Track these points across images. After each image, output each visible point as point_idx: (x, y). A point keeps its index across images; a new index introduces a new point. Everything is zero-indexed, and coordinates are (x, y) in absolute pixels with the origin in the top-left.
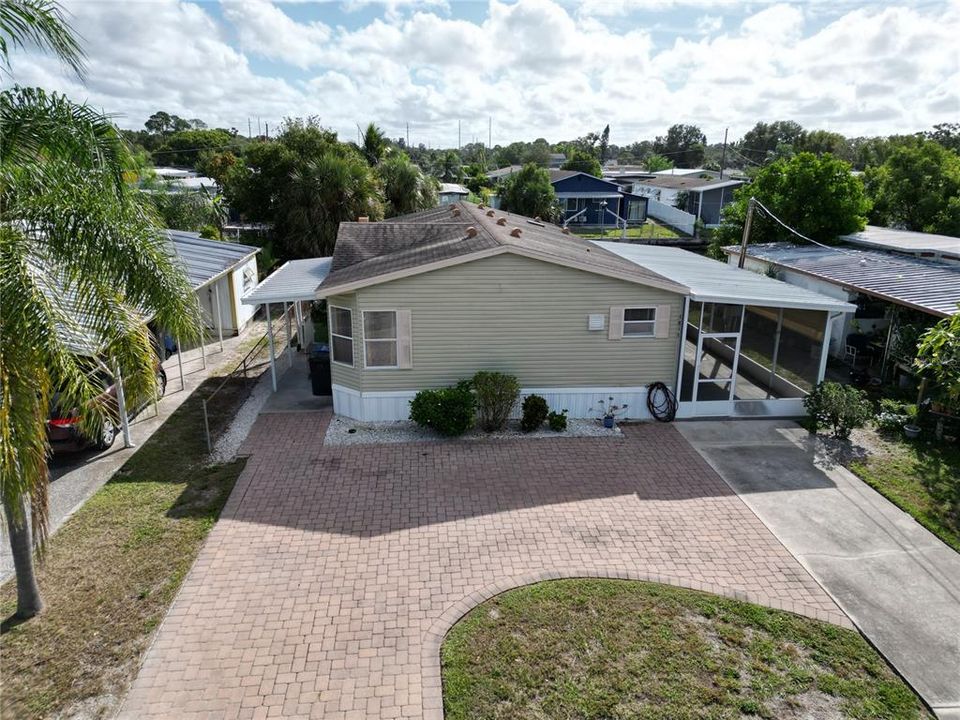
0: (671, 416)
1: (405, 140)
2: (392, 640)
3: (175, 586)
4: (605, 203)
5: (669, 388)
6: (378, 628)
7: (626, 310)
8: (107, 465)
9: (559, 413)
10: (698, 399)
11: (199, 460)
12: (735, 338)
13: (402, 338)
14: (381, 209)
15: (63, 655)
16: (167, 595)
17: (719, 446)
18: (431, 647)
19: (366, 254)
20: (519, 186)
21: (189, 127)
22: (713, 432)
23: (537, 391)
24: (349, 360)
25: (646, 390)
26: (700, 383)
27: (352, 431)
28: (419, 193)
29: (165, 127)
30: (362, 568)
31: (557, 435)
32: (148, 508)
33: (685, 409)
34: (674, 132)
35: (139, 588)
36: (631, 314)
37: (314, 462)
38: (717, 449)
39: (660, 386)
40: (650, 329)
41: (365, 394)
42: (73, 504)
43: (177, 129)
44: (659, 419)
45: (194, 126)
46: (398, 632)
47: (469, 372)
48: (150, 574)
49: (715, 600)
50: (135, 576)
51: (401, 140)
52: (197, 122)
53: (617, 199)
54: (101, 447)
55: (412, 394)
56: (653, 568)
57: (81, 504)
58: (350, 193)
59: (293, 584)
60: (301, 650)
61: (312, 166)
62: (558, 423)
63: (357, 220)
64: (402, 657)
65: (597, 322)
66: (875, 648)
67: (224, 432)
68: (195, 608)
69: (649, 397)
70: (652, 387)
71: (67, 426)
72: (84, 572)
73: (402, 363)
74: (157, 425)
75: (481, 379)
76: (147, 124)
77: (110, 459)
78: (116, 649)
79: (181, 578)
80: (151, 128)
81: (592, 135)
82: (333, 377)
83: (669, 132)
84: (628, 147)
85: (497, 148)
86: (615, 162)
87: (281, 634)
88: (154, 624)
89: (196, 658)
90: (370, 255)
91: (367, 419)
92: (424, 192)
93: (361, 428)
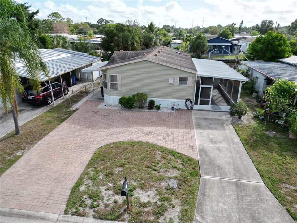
0: (192, 109)
1: (175, 26)
2: (86, 148)
3: (49, 133)
4: (224, 47)
5: (192, 101)
6: (85, 145)
7: (179, 78)
8: (47, 108)
9: (158, 105)
10: (200, 104)
11: (67, 109)
12: (211, 87)
13: (119, 82)
14: (139, 48)
15: (21, 142)
16: (46, 134)
17: (200, 117)
18: (94, 150)
19: (118, 60)
20: (195, 41)
21: (109, 22)
22: (201, 114)
23: (153, 99)
24: (106, 88)
25: (185, 101)
26: (200, 100)
27: (105, 106)
28: (153, 43)
29: (102, 22)
30: (89, 134)
31: (157, 111)
32: (51, 117)
33: (196, 107)
34: (264, 23)
35: (41, 132)
36: (180, 79)
37: (92, 112)
38: (199, 118)
39: (189, 100)
40: (186, 83)
41: (110, 97)
42: (37, 115)
43: (106, 23)
44: (189, 109)
45: (110, 22)
46: (89, 147)
47: (135, 93)
48: (45, 130)
49: (167, 149)
50: (42, 130)
51: (173, 26)
52: (111, 21)
53: (229, 46)
54: (47, 104)
55: (120, 97)
56: (156, 141)
57: (39, 115)
58: (130, 43)
59: (72, 135)
60: (67, 147)
61: (120, 35)
62: (158, 108)
63: (120, 51)
64: (87, 151)
65: (171, 81)
66: (199, 164)
67: (76, 103)
68: (50, 137)
69: (186, 103)
70: (187, 100)
71: (38, 98)
72: (32, 128)
73: (119, 89)
74: (63, 100)
75: (138, 94)
76: (98, 22)
77: (49, 107)
78: (31, 142)
79: (50, 131)
80: (99, 23)
81: (233, 23)
82: (104, 92)
83: (262, 22)
84: (251, 27)
85: (204, 28)
86: (245, 33)
87: (64, 144)
88: (41, 139)
89: (45, 146)
90: (119, 60)
91: (111, 103)
92: (155, 43)
93: (108, 105)
